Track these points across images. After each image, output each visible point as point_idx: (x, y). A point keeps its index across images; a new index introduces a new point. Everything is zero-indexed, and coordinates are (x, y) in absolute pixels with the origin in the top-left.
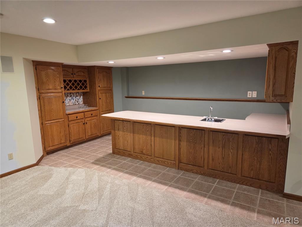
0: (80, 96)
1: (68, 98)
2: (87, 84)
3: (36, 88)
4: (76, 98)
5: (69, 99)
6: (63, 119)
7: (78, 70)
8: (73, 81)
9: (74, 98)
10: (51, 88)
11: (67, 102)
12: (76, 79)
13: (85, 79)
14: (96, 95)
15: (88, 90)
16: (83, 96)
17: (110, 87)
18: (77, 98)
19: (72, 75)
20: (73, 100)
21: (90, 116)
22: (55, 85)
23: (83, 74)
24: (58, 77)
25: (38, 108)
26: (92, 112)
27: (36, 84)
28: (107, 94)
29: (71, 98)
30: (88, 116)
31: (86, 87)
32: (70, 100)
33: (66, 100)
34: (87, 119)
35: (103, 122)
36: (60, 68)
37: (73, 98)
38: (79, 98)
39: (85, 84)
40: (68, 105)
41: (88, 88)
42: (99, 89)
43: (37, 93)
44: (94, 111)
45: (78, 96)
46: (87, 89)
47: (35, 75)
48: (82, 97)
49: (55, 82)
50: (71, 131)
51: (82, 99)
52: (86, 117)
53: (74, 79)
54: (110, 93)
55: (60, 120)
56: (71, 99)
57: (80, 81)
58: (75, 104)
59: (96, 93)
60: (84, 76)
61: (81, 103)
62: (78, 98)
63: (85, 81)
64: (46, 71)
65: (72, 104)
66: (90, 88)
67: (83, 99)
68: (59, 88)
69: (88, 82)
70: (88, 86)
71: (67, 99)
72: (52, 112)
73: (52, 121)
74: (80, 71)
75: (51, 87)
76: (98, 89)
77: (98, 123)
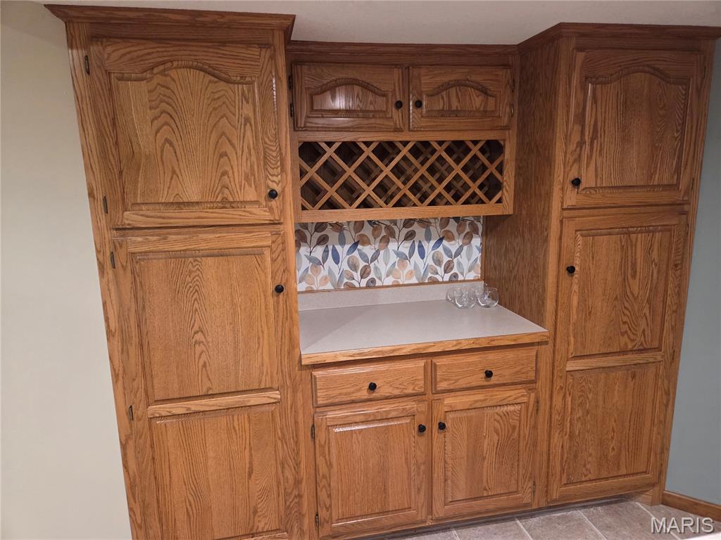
0: (469, 237)
1: (393, 246)
2: (500, 169)
3: (91, 195)
4: (440, 249)
5: (398, 254)
6: (276, 395)
7: (446, 79)
8: (405, 151)
9: (428, 246)
10: (195, 199)
11: (384, 269)
12: (431, 137)
13: (491, 136)
14: (546, 240)
15: (504, 204)
16: (485, 235)
17: (673, 187)
18: (446, 250)
19: (396, 115)
20: (422, 255)
21: (479, 379)
22: (224, 173)
23: (477, 101)
24: (247, 120)
25: (107, 320)
26: (492, 356)
27: (89, 168)
28: (640, 240)
29: (412, 248)
30: (462, 383)
31: (492, 188)
32: (403, 258)
33: (381, 257)
34: (449, 400)
35: (578, 426)
36: (266, 54)
37: (421, 247)
38: (461, 248)
39: (492, 169)
40: (389, 281)
41: (508, 193)
42: (572, 198)
43: (97, 228)
44: (510, 355)
45: (451, 238)
46: (499, 201)
47: (81, 113)
48: (477, 241)
49: (224, 154)
50: (330, 465)
51: (477, 254)
52: (443, 385)
53: (414, 138)
54: (667, 229)
55: (254, 399)
56: (407, 252)
57: (458, 148)
58: (434, 282)
59: (547, 228)
60: (485, 113)
61: (471, 276)
62: (453, 246)
63: (493, 149)
64: (158, 79)
65: (414, 281)
66: (522, 192)
67: (485, 251)
68: (251, 195)
69: (509, 154)
70: (509, 180)
71: (388, 252)
72: (199, 349)
73: (195, 405)
74: (459, 84)
75: (192, 191)
76: (561, 198)
77: (535, 427)
